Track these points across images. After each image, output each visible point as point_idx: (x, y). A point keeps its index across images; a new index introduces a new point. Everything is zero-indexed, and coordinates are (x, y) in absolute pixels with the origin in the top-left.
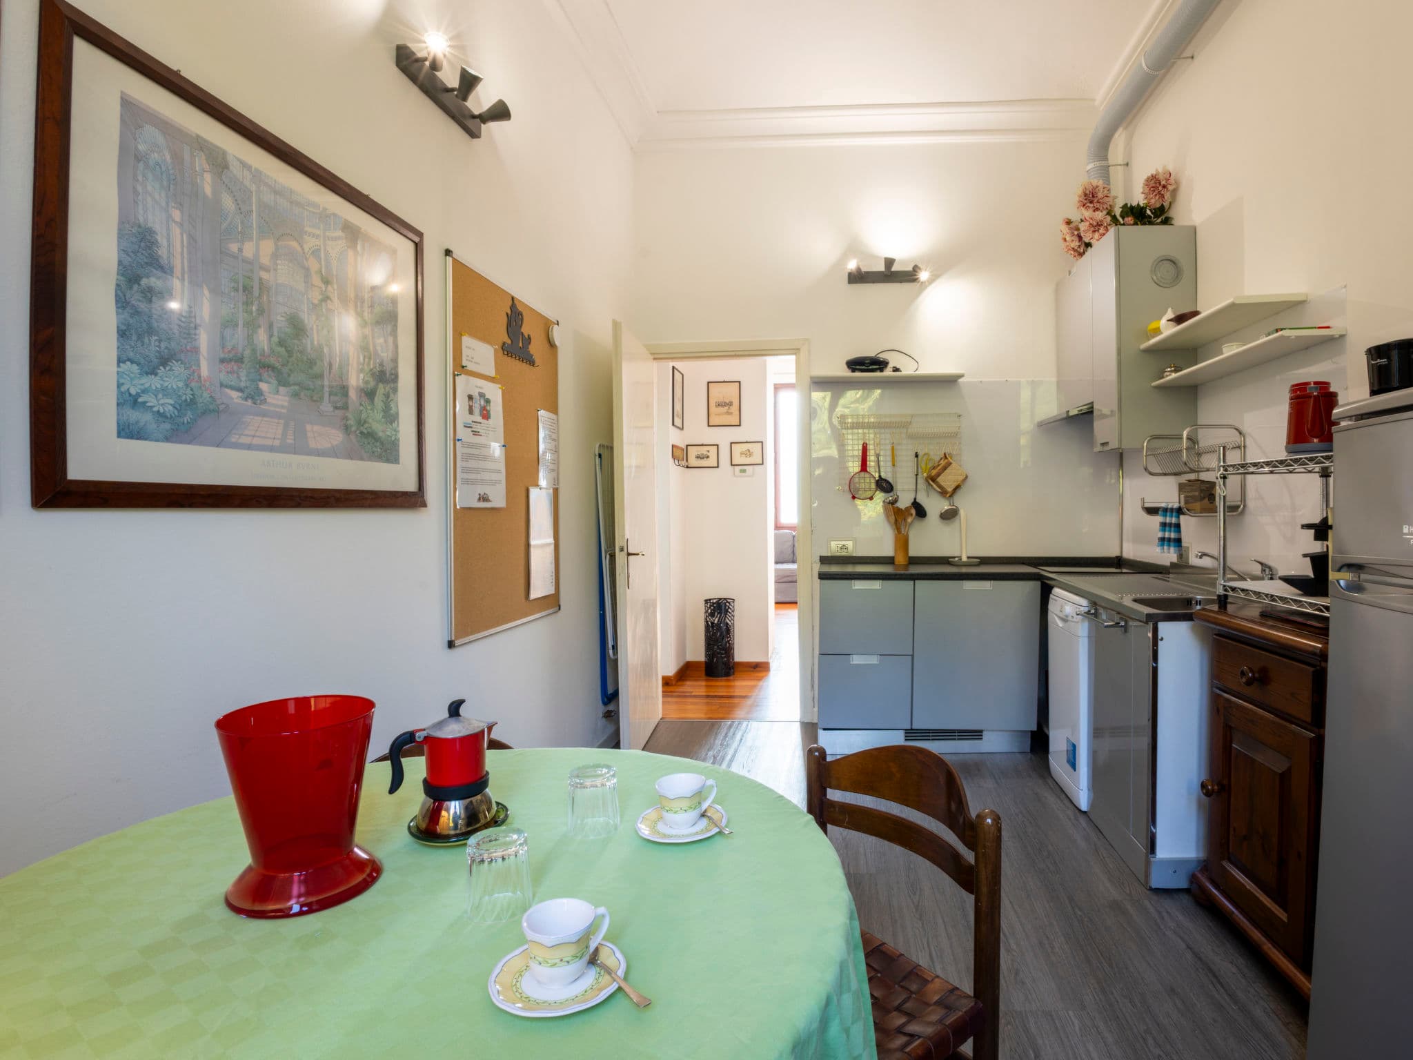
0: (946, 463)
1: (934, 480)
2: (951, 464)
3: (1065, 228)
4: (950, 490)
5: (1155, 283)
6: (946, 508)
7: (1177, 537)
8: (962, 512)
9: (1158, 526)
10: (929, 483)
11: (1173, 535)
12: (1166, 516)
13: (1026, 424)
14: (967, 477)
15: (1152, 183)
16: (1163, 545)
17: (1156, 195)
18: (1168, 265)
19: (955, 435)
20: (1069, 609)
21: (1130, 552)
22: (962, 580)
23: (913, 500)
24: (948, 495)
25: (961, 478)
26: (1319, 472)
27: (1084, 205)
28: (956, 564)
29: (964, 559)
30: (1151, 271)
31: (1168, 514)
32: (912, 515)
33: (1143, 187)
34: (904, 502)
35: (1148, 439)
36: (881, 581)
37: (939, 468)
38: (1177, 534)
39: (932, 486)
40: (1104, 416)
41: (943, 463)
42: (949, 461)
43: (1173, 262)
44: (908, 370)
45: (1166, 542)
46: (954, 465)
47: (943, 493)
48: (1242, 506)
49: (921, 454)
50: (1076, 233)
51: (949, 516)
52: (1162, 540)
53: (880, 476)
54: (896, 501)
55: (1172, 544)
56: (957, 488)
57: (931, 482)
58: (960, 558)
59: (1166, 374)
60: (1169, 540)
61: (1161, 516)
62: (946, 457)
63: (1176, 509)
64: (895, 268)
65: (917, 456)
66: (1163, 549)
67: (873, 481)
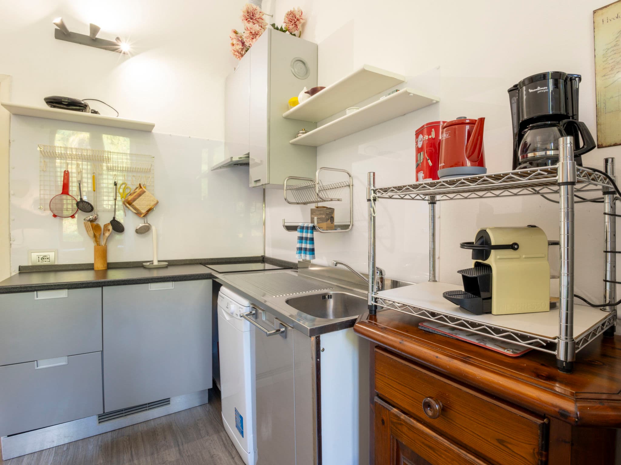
0: (140, 191)
1: (130, 204)
2: (145, 192)
3: (233, 35)
4: (144, 211)
5: (293, 74)
6: (141, 225)
7: (311, 247)
8: (153, 228)
9: (296, 240)
10: (126, 205)
11: (309, 246)
12: (303, 232)
13: (205, 168)
14: (158, 202)
15: (290, 17)
16: (300, 253)
17: (292, 25)
18: (300, 64)
19: (148, 171)
20: (233, 307)
21: (270, 253)
22: (148, 283)
23: (112, 219)
24: (142, 215)
25: (153, 203)
26: (428, 200)
27: (246, 20)
28: (147, 267)
29: (156, 263)
30: (291, 65)
31: (305, 231)
32: (109, 230)
33: (284, 19)
34: (104, 220)
35: (286, 179)
36: (67, 290)
37: (135, 194)
38: (311, 245)
39: (129, 208)
40: (257, 165)
41: (138, 191)
42: (143, 190)
43: (304, 63)
44: (105, 113)
45: (303, 251)
46: (147, 193)
47: (138, 213)
48: (351, 225)
49: (119, 182)
50: (240, 39)
51: (143, 231)
52: (300, 249)
53: (81, 199)
54: (96, 219)
55: (308, 252)
56: (149, 211)
57: (128, 205)
58: (151, 262)
59: (300, 134)
60: (306, 249)
61: (299, 232)
62: (141, 187)
63: (310, 227)
64: (98, 36)
65: (116, 184)
66: (301, 256)
67: (75, 202)
